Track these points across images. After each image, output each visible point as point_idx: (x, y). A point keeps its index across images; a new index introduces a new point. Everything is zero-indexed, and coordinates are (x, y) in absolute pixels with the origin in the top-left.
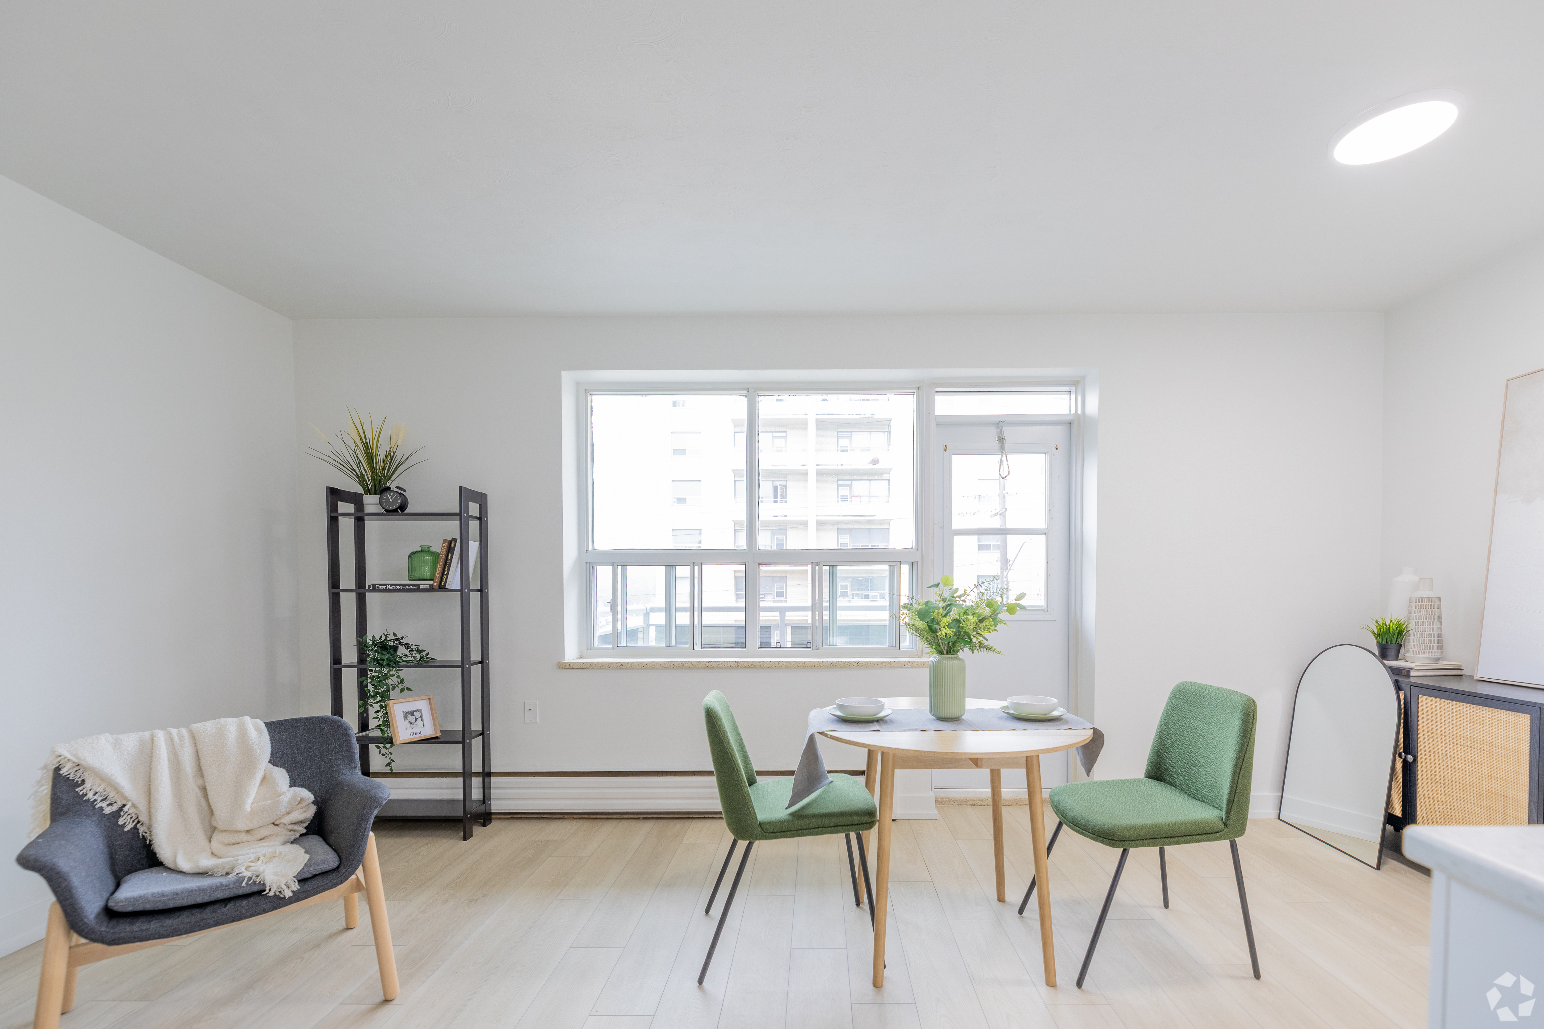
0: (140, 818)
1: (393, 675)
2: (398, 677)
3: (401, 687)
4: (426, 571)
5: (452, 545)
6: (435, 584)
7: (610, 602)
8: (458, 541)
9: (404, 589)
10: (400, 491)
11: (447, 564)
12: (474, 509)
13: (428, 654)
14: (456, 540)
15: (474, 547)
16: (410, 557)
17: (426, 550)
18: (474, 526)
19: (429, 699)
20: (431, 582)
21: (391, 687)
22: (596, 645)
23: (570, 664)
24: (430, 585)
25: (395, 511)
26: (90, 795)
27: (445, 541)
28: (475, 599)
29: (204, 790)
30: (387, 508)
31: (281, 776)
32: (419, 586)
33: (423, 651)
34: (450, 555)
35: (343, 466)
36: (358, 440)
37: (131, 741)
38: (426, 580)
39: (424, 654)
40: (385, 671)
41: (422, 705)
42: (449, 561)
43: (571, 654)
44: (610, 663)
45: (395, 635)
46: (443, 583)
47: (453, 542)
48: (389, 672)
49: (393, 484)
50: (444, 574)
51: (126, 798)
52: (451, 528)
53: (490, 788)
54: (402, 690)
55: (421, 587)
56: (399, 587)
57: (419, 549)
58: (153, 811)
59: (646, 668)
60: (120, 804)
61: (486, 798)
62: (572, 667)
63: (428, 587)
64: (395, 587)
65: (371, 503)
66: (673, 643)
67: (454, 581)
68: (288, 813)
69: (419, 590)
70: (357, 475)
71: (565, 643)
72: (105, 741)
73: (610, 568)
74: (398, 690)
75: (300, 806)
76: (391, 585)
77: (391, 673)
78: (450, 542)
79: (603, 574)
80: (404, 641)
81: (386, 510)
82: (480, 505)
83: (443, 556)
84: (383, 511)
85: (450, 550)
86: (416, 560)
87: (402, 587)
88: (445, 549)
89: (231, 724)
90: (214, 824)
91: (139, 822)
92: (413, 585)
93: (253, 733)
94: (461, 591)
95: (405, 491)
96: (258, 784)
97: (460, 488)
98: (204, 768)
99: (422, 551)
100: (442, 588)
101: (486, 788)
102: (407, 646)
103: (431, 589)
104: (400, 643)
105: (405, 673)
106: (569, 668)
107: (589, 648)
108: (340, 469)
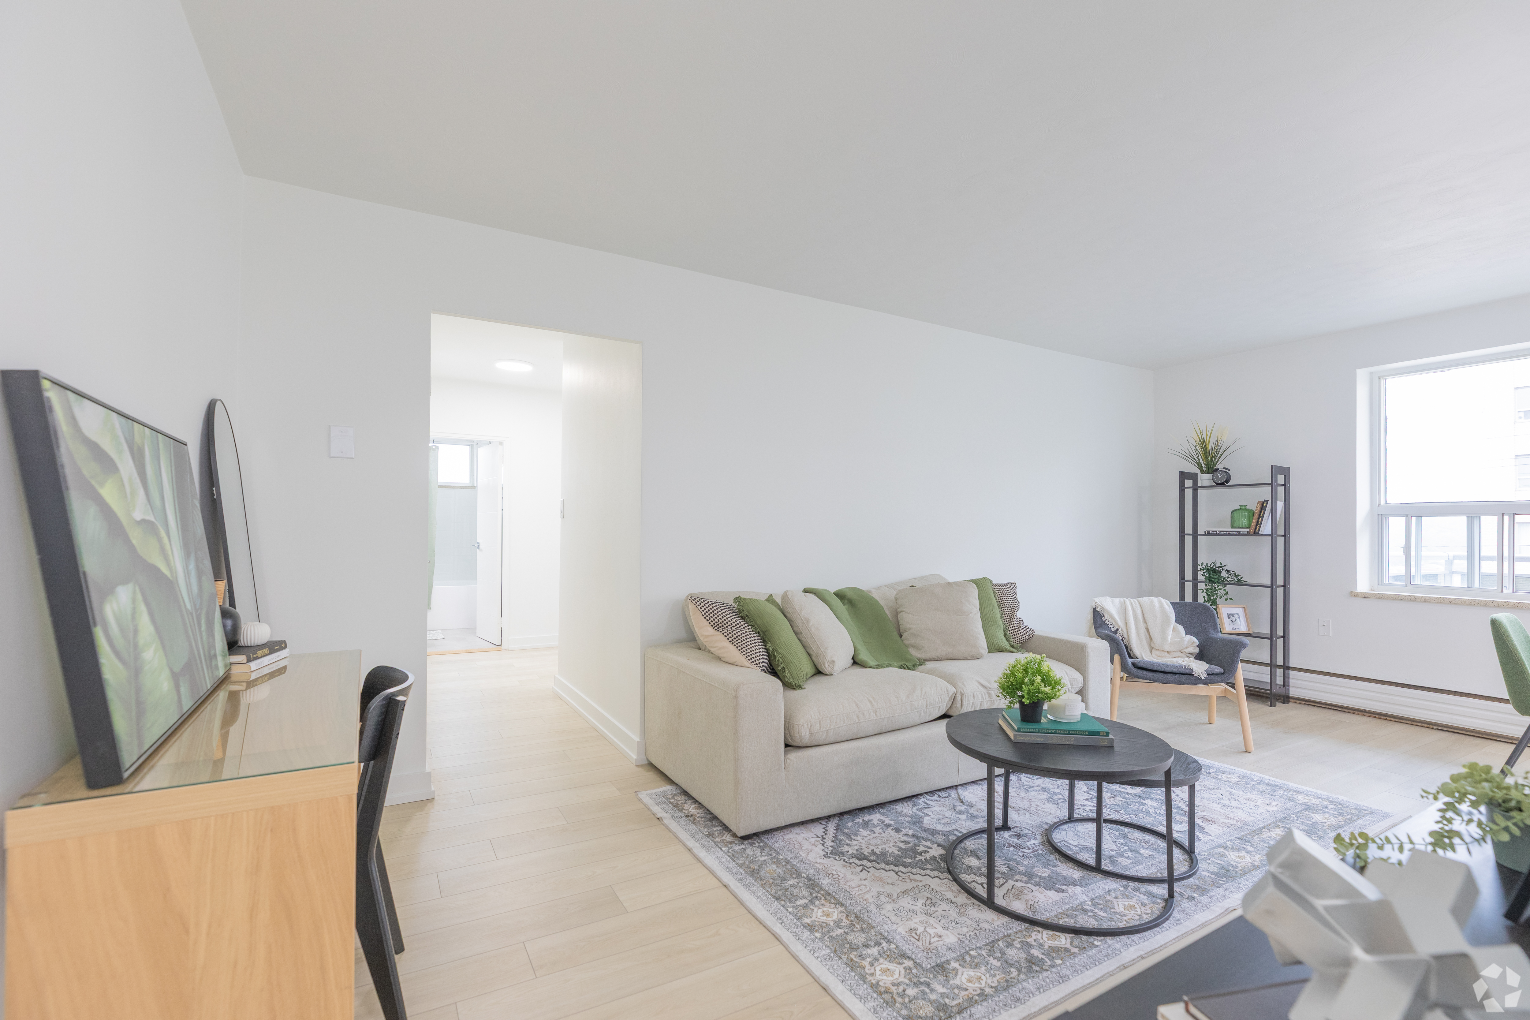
0: (1124, 636)
1: (1221, 589)
2: (1225, 590)
3: (1226, 597)
4: (1244, 522)
5: (1265, 505)
6: (1251, 531)
7: (1403, 546)
8: (1270, 502)
9: (1229, 534)
10: (1225, 470)
11: (1260, 517)
12: (1280, 479)
13: (1242, 578)
14: (1267, 501)
15: (1280, 505)
16: (1232, 512)
17: (1243, 509)
18: (1281, 490)
19: (1244, 608)
20: (1248, 530)
21: (1219, 596)
22: (1387, 582)
23: (1361, 593)
24: (1248, 531)
25: (1223, 484)
26: (1107, 622)
27: (1259, 502)
28: (1280, 541)
29: (1147, 629)
30: (1217, 482)
31: (1181, 628)
32: (1240, 532)
33: (1239, 575)
34: (1263, 511)
35: (1187, 457)
36: (1198, 441)
37: (1117, 601)
38: (1244, 528)
39: (1239, 577)
40: (1216, 586)
41: (1238, 611)
42: (1261, 515)
43: (1363, 585)
44: (1403, 596)
45: (1221, 563)
46: (1257, 530)
47: (1265, 503)
48: (1218, 586)
49: (1220, 466)
50: (1258, 524)
51: (1119, 626)
52: (1265, 493)
53: (1289, 678)
54: (1226, 599)
55: (1241, 533)
56: (1225, 533)
57: (1239, 508)
58: (1129, 633)
59: (1442, 603)
60: (1117, 627)
61: (1286, 684)
62: (1364, 596)
63: (1246, 533)
64: (1223, 533)
65: (1205, 479)
66: (1476, 585)
67: (1266, 528)
68: (1187, 648)
69: (1239, 534)
70: (1197, 463)
71: (1357, 577)
72: (1108, 599)
73: (1403, 520)
74: (1224, 599)
75: (1192, 645)
76: (1220, 531)
77: (1219, 587)
78: (1263, 503)
79: (1396, 526)
80: (1225, 568)
81: (1216, 484)
82: (1285, 476)
83: (1257, 512)
84: (1214, 484)
85: (1263, 508)
86: (1236, 515)
87: (1227, 533)
88: (1259, 507)
89: (1155, 600)
90: (1153, 646)
91: (1123, 638)
92: (1235, 532)
93: (1166, 607)
94: (1271, 535)
95: (1229, 470)
96: (1172, 631)
97: (1272, 466)
98: (1146, 619)
99: (1241, 509)
100: (1256, 533)
101: (1286, 677)
102: (1228, 571)
103: (1249, 534)
104: (1223, 569)
105: (1229, 588)
106: (1361, 597)
107: (1380, 583)
108: (1186, 459)
